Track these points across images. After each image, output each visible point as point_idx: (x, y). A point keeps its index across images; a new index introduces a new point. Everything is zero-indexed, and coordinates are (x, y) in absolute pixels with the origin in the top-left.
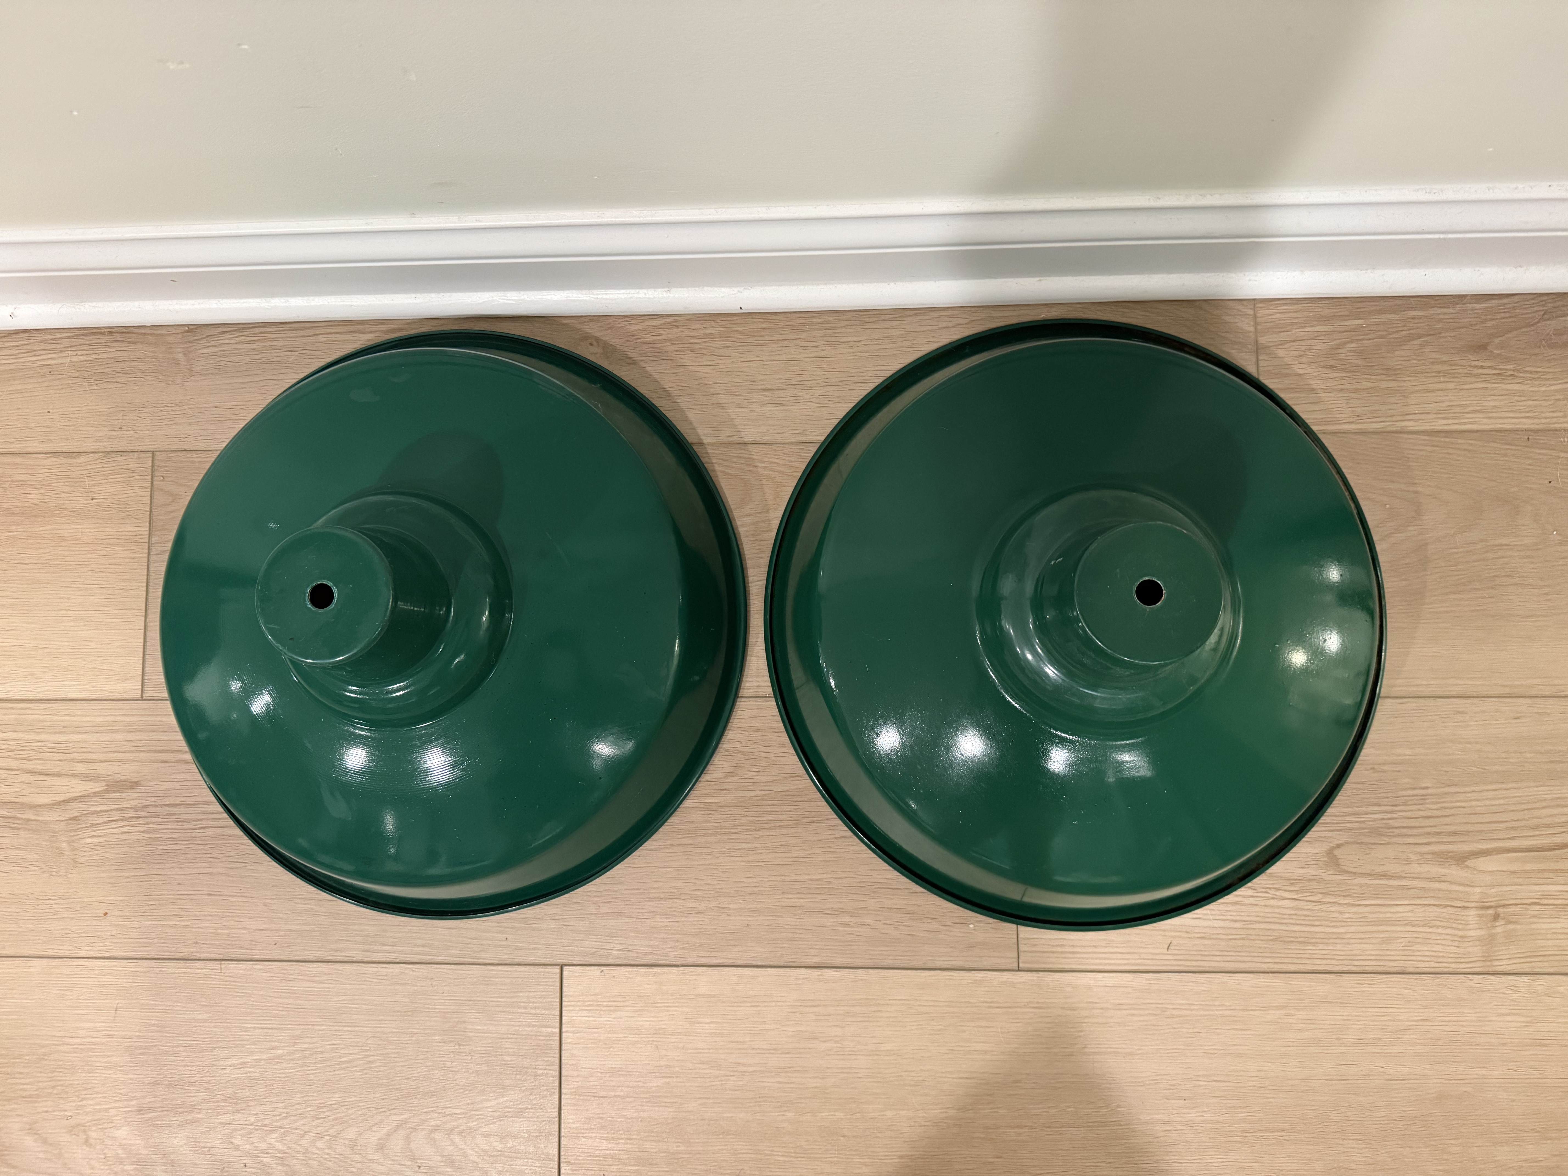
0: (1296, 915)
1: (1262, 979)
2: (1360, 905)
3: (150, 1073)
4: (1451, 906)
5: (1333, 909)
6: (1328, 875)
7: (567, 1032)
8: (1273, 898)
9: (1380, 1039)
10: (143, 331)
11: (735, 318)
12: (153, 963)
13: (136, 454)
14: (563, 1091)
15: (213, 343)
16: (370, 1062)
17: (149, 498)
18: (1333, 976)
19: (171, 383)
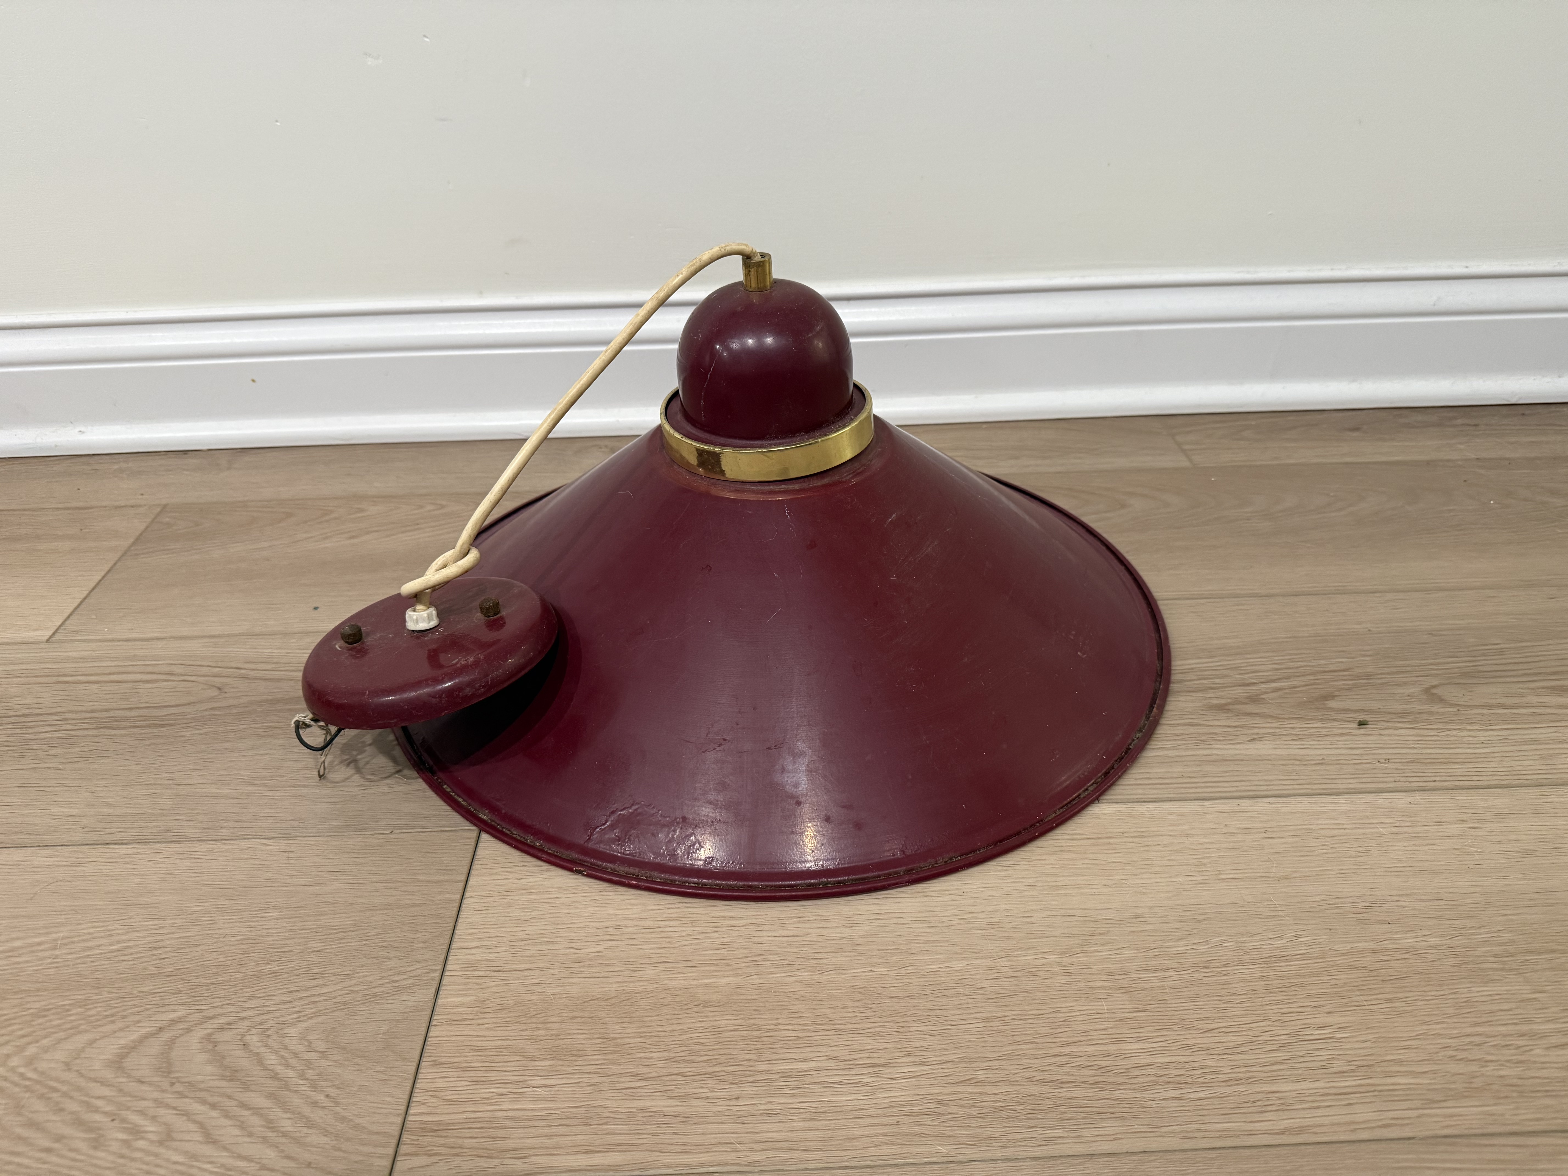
0: (1422, 740)
2: (1492, 730)
15: (259, 456)
19: (206, 473)
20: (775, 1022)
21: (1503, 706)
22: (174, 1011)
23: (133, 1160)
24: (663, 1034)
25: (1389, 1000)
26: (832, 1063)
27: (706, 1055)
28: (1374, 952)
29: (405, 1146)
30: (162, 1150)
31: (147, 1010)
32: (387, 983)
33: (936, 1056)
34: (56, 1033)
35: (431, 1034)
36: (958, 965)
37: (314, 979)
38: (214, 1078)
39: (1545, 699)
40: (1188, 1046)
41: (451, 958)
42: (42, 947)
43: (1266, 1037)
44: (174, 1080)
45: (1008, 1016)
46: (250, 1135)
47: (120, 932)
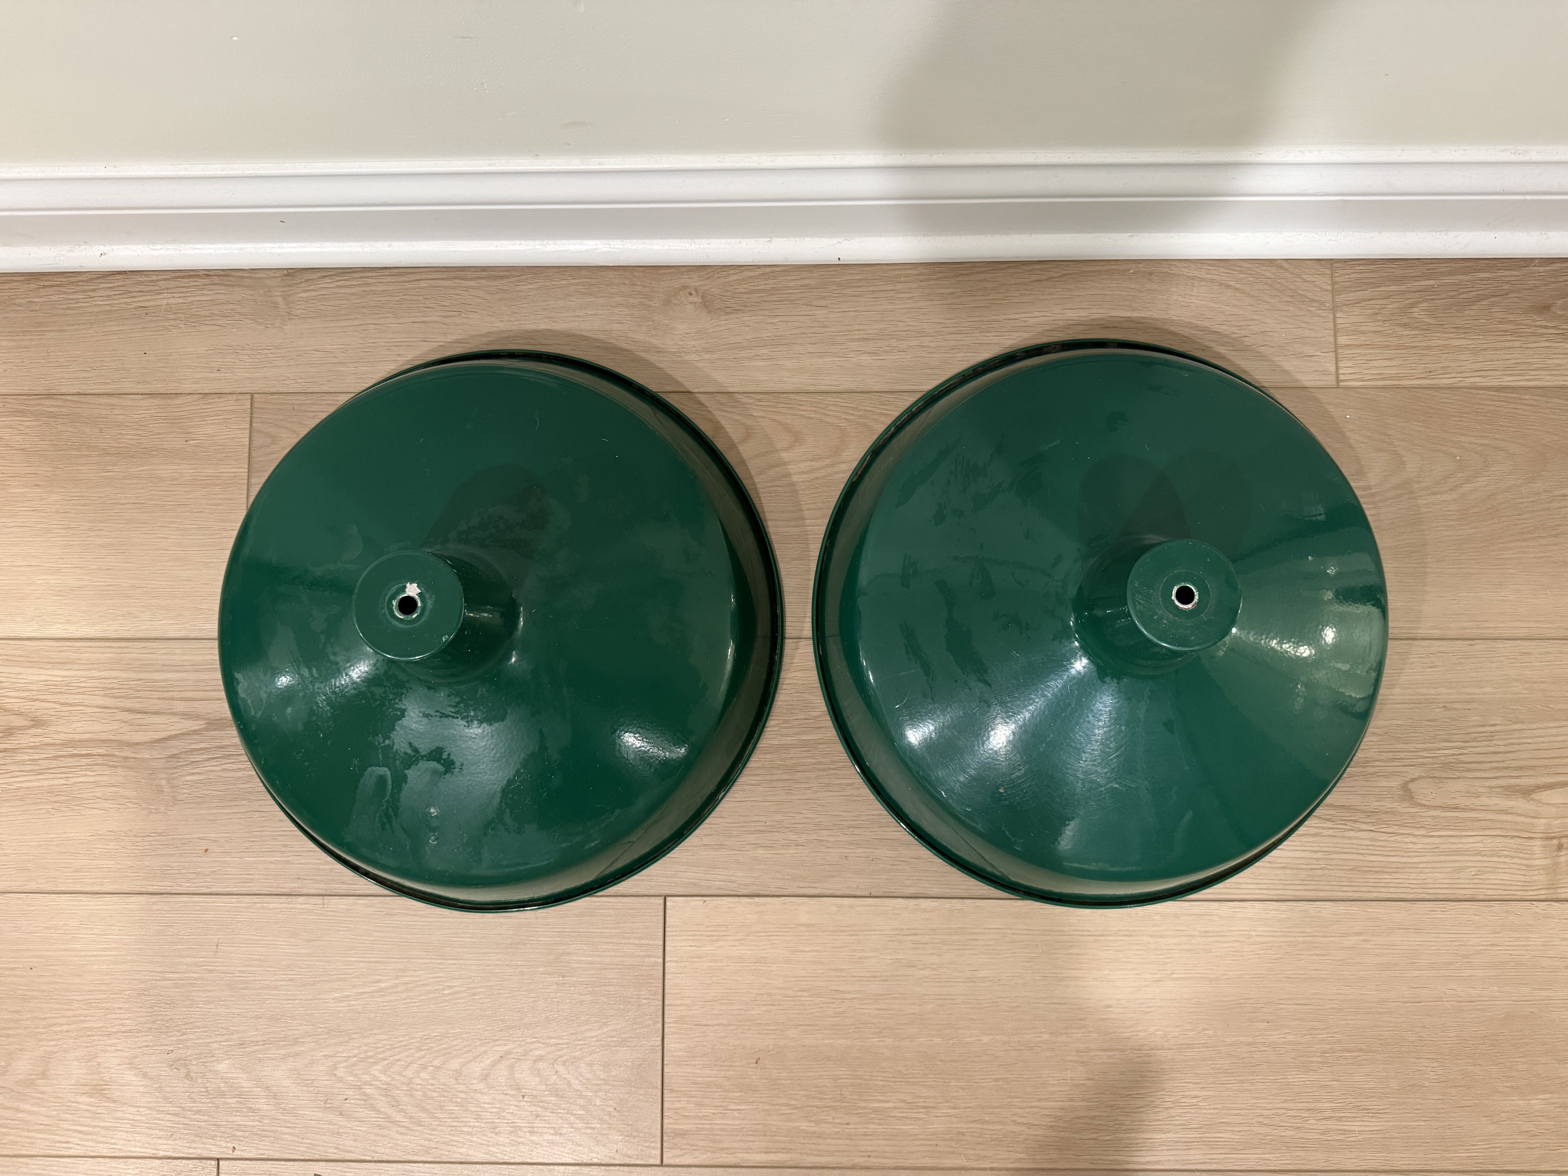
0: (1372, 845)
1: (1341, 907)
2: (1432, 836)
3: (252, 1007)
4: (1519, 837)
5: (1407, 840)
6: (1401, 807)
7: (670, 961)
8: (1351, 830)
9: (1451, 964)
10: (240, 274)
11: (832, 269)
12: (255, 899)
13: (234, 397)
14: (666, 1020)
15: (313, 287)
16: (474, 994)
17: (248, 439)
18: (1408, 904)
19: (269, 326)
20: (870, 1074)
24: (804, 1078)
28: (1248, 1044)
31: (489, 1042)
36: (985, 1039)
45: (1010, 1078)
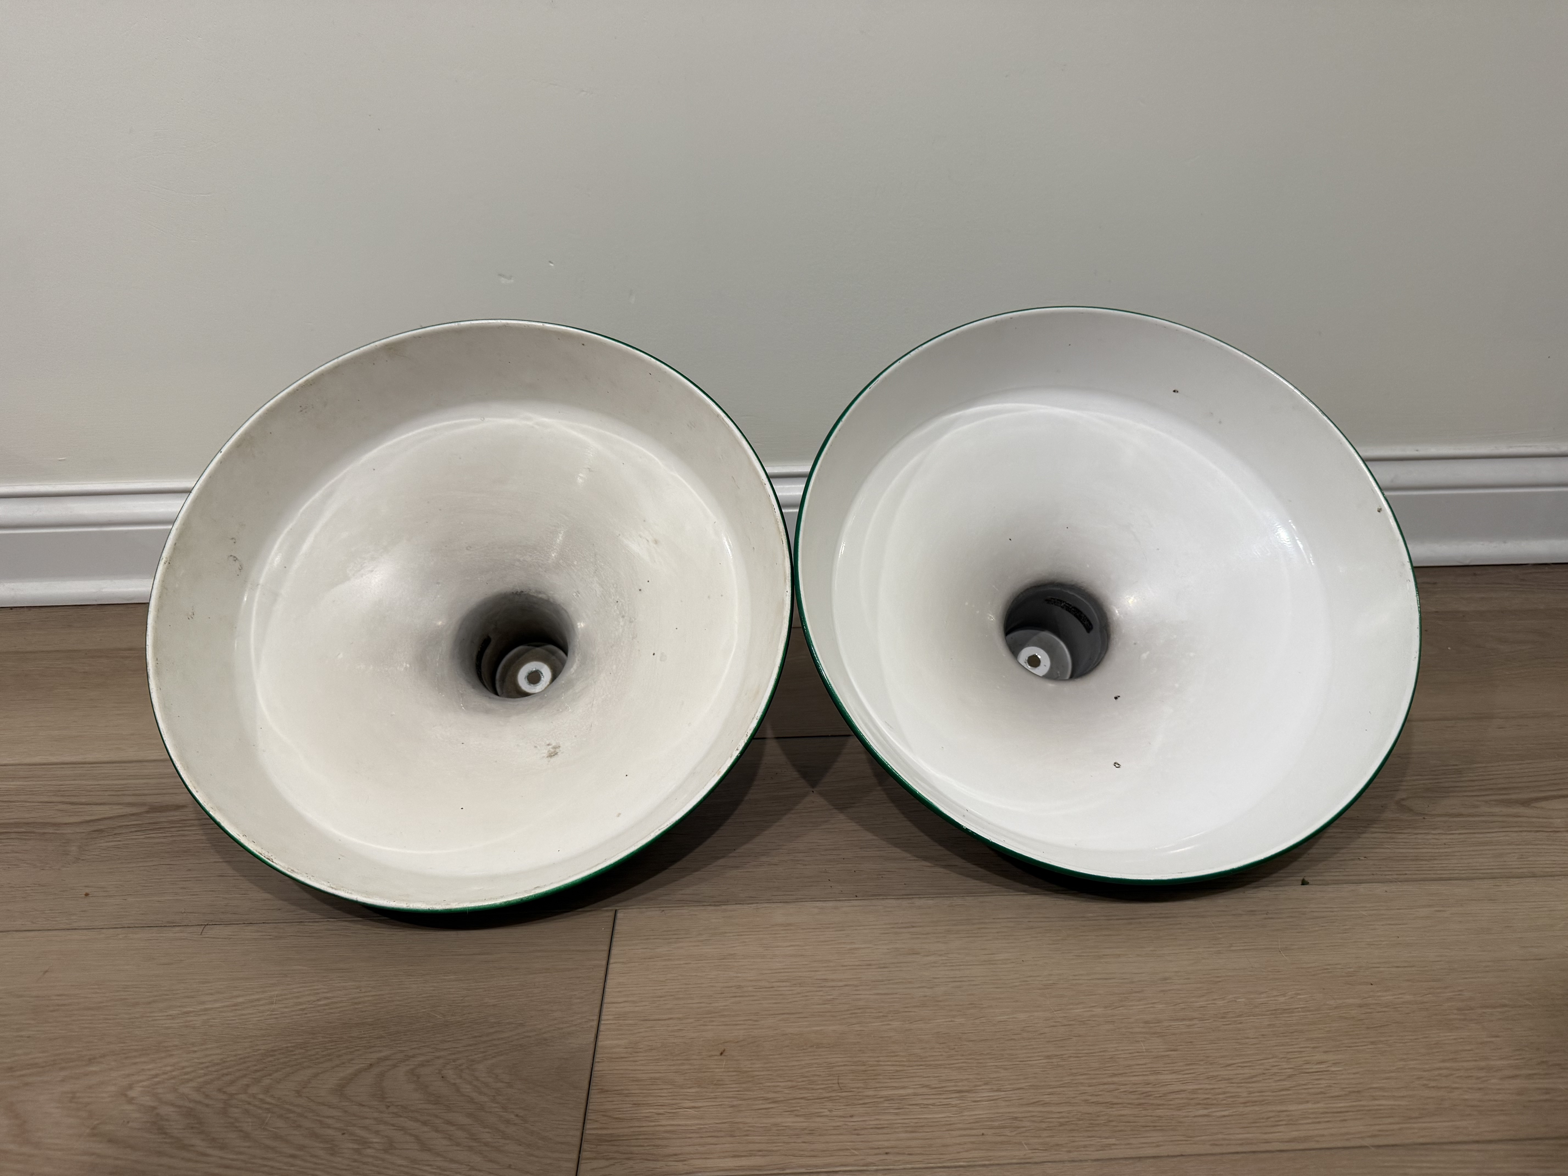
2: (1452, 834)
5: (1428, 837)
20: (877, 1059)
21: (1460, 815)
22: (380, 1051)
23: (365, 1163)
24: (787, 1068)
25: (1372, 1043)
26: (925, 1090)
27: (823, 1084)
28: (1360, 1006)
29: (586, 1153)
30: (387, 1156)
31: (358, 1050)
32: (554, 1030)
33: (1010, 1084)
34: (284, 1068)
35: (595, 1069)
36: (1022, 1016)
37: (493, 1027)
38: (422, 1102)
39: (1496, 810)
40: (1212, 1077)
41: (604, 1010)
42: (262, 1002)
43: (1275, 1070)
44: (388, 1104)
45: (1065, 1054)
46: (458, 1145)
47: (325, 991)
